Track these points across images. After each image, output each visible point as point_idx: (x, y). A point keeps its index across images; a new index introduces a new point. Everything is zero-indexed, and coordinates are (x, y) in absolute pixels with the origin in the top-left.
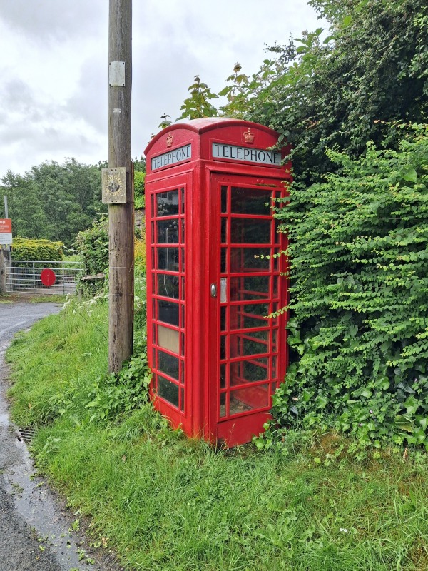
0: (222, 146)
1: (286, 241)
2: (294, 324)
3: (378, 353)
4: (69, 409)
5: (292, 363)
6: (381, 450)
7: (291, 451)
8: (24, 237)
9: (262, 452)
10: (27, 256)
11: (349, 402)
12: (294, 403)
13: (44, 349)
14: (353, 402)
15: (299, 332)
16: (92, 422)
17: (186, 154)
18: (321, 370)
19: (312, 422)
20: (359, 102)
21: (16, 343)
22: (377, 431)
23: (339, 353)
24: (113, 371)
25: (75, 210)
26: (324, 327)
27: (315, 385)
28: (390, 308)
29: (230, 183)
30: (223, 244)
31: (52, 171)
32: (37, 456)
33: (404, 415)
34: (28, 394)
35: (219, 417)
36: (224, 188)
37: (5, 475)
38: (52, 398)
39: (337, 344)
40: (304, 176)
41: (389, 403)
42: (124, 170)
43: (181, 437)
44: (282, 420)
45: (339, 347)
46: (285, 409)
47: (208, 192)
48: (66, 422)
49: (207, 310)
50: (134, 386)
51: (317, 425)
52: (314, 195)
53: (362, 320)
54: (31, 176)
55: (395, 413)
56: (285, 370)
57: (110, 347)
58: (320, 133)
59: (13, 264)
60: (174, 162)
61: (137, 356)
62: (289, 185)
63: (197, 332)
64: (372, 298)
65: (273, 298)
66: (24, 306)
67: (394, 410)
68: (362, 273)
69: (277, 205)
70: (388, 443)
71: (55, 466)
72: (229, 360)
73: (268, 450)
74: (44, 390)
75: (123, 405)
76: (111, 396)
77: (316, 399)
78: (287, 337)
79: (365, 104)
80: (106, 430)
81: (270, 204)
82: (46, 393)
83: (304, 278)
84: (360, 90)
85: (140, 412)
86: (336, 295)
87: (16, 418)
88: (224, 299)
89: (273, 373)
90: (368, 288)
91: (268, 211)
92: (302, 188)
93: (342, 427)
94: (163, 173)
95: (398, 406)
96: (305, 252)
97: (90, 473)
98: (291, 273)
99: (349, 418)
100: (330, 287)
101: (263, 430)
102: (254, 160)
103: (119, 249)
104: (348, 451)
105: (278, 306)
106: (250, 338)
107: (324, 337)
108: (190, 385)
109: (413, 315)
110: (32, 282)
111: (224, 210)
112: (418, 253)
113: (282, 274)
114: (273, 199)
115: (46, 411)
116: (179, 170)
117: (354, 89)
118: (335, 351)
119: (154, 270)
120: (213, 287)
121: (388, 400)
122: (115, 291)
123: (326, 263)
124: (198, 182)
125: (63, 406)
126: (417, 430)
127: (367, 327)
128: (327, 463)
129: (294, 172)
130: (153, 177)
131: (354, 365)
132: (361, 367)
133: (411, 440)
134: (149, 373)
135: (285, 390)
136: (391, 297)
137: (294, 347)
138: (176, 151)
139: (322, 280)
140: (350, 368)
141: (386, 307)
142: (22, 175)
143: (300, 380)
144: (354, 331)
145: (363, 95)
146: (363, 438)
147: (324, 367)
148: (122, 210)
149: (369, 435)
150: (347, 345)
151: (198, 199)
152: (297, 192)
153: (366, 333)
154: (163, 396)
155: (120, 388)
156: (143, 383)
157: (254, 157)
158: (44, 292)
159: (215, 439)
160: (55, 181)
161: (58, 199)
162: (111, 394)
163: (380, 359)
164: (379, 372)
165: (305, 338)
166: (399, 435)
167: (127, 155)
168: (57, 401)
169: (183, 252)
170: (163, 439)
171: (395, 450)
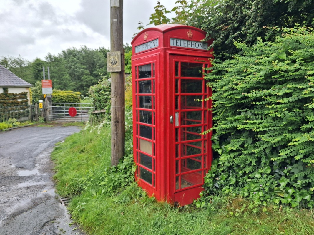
0: (175, 40)
1: (211, 92)
2: (216, 137)
3: (264, 153)
4: (89, 186)
5: (215, 159)
6: (266, 207)
7: (216, 208)
8: (58, 89)
9: (200, 208)
10: (61, 100)
11: (248, 180)
12: (216, 181)
13: (73, 152)
14: (250, 180)
15: (219, 142)
16: (103, 193)
17: (155, 44)
18: (232, 163)
19: (227, 192)
20: (252, 16)
21: (57, 149)
22: (264, 197)
23: (242, 153)
24: (114, 164)
25: (86, 74)
26: (233, 139)
27: (228, 171)
28: (272, 129)
29: (180, 60)
30: (177, 94)
31: (73, 53)
32: (72, 213)
33: (279, 187)
34: (66, 178)
35: (175, 190)
36: (177, 63)
37: (55, 224)
38: (79, 180)
39: (241, 149)
40: (220, 56)
41: (271, 181)
42: (119, 53)
43: (154, 201)
44: (210, 191)
45: (242, 150)
46: (212, 185)
47: (168, 65)
48: (88, 193)
49: (168, 131)
50: (126, 173)
51: (230, 194)
52: (227, 66)
53: (254, 135)
54: (61, 56)
55: (274, 186)
56: (211, 163)
57: (112, 151)
58: (230, 32)
59: (53, 105)
60: (148, 49)
61: (127, 156)
62: (213, 61)
63: (162, 143)
64: (261, 123)
65: (204, 123)
66: (59, 128)
67: (273, 184)
68: (255, 109)
69: (206, 71)
70: (270, 203)
71: (83, 218)
72: (180, 158)
73: (203, 208)
74: (74, 176)
75: (120, 183)
76: (113, 179)
77: (229, 179)
78: (212, 145)
79: (255, 17)
80: (111, 197)
81: (202, 71)
82: (76, 177)
83: (222, 112)
84: (253, 9)
85: (130, 187)
86: (241, 122)
87: (59, 191)
88: (177, 124)
89: (204, 164)
90: (259, 118)
91: (200, 75)
92: (219, 62)
93: (244, 194)
94: (142, 55)
95: (276, 182)
96: (222, 97)
97: (103, 222)
98: (214, 109)
99: (248, 189)
100: (237, 117)
101: (199, 197)
102: (193, 47)
103: (116, 97)
104: (248, 208)
105: (207, 128)
106: (190, 145)
107: (233, 145)
108: (158, 172)
109: (285, 132)
110: (63, 115)
111: (177, 75)
112: (288, 99)
113: (208, 110)
114: (204, 68)
115: (76, 187)
116: (151, 53)
117: (249, 8)
118: (240, 153)
119: (137, 108)
120: (171, 117)
121: (270, 179)
122: (115, 120)
123: (234, 103)
124: (162, 60)
125: (86, 184)
126: (287, 195)
127: (257, 139)
128: (237, 215)
129: (214, 54)
130: (136, 57)
131: (251, 160)
132: (255, 161)
133: (284, 201)
134: (134, 166)
135: (212, 174)
136: (271, 122)
137: (216, 150)
138: (150, 43)
139: (232, 113)
140: (248, 162)
141: (270, 128)
142: (57, 55)
143: (220, 169)
144: (250, 141)
145: (254, 12)
146: (257, 200)
147: (233, 161)
148: (118, 75)
149: (260, 198)
150: (246, 149)
151: (163, 69)
152: (217, 65)
153: (257, 143)
154: (142, 178)
155: (118, 174)
156: (131, 171)
157: (193, 45)
158: (70, 120)
159: (173, 202)
160: (75, 59)
161: (76, 68)
162: (113, 177)
163: (265, 157)
164: (265, 164)
165: (222, 145)
166: (277, 198)
167: (121, 45)
168: (82, 182)
169: (154, 98)
170: (144, 202)
171: (275, 207)
